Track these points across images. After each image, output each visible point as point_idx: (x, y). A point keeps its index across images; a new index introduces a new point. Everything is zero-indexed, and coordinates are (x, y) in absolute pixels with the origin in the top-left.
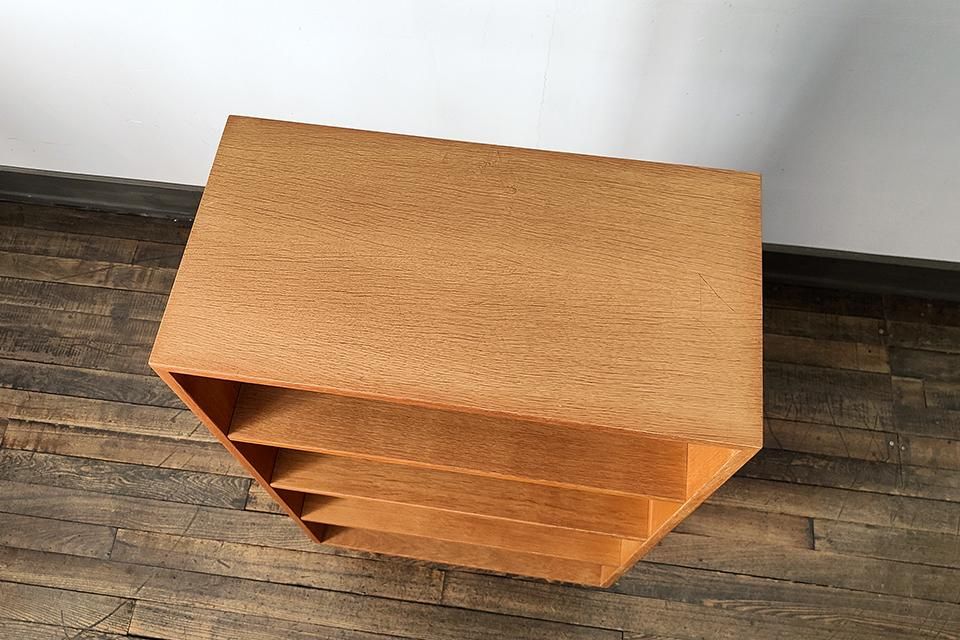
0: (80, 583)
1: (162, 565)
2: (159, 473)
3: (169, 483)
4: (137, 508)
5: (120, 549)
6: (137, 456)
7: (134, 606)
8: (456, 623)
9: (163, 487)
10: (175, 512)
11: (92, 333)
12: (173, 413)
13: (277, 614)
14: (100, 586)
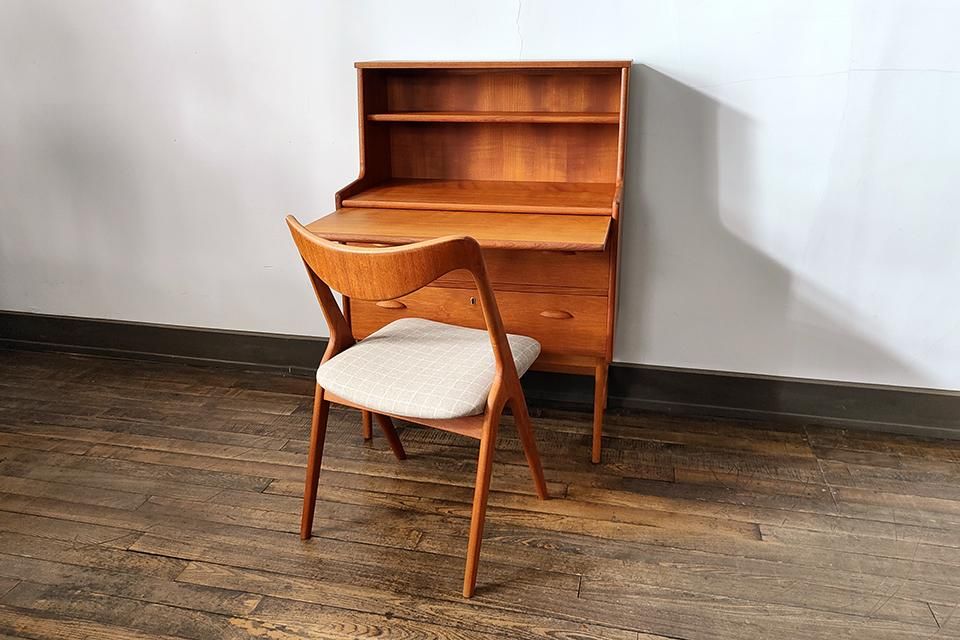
0: (103, 521)
1: (178, 516)
2: (200, 472)
3: (206, 477)
4: (173, 487)
5: (148, 506)
6: (186, 464)
7: (141, 535)
8: (426, 561)
9: (200, 478)
10: (205, 490)
11: (183, 413)
12: (226, 447)
13: (264, 546)
14: (119, 524)
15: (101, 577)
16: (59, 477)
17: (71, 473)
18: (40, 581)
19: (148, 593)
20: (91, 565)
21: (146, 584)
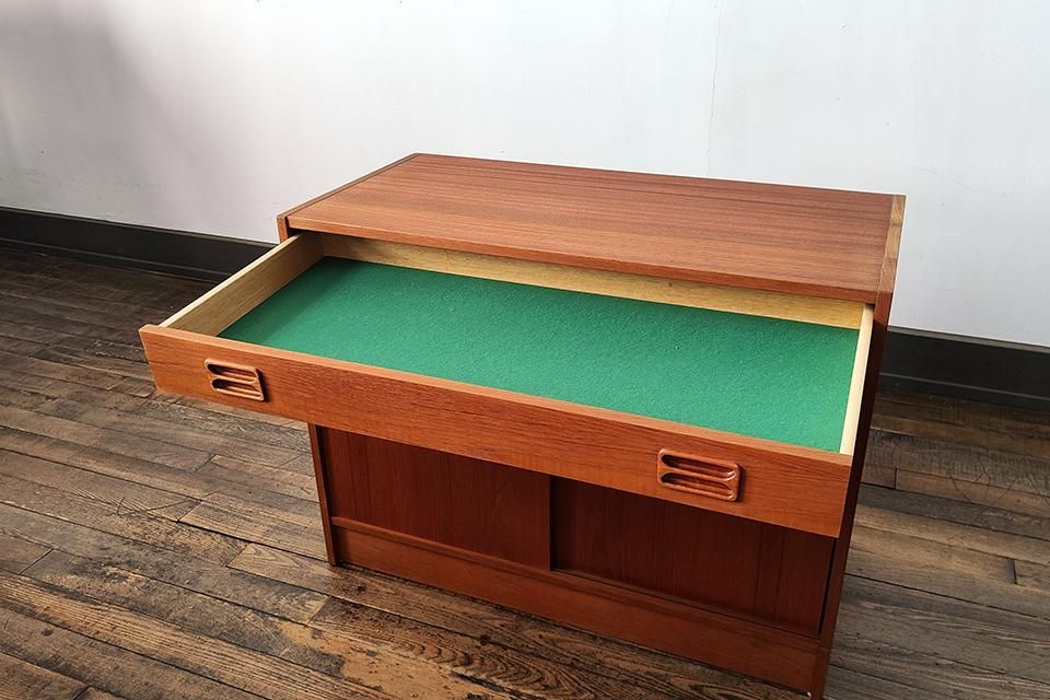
0: (157, 482)
1: (245, 483)
2: (278, 429)
4: (243, 445)
5: (210, 466)
7: (198, 504)
9: (276, 437)
10: (280, 453)
14: (174, 488)
15: (142, 554)
16: (115, 423)
17: (128, 419)
18: (73, 551)
19: (194, 580)
20: (133, 537)
21: (192, 568)
